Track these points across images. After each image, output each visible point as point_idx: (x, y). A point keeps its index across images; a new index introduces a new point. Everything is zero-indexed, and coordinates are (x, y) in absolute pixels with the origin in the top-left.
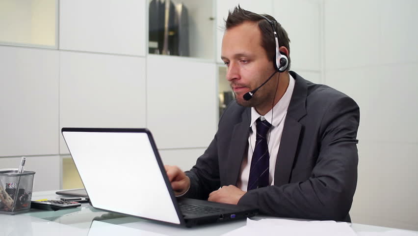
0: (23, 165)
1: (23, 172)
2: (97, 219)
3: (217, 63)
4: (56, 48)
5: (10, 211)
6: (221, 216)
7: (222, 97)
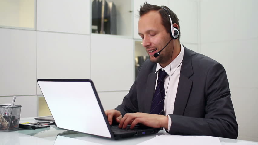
0: (14, 102)
1: (14, 105)
2: (60, 135)
3: (134, 39)
4: (35, 30)
5: (6, 129)
6: (136, 133)
7: (137, 60)
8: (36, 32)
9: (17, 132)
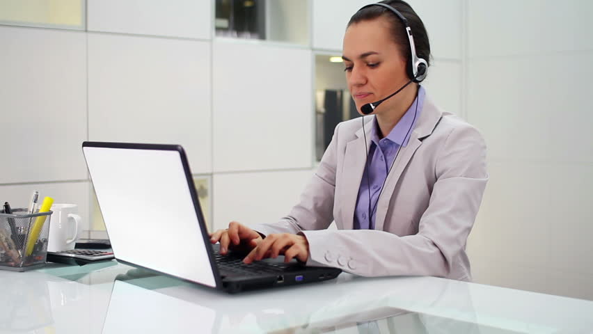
0: (35, 202)
1: (35, 211)
2: (120, 278)
3: (313, 49)
4: (84, 29)
5: (17, 266)
6: (281, 279)
7: (321, 97)
8: (84, 34)
9: (43, 271)
